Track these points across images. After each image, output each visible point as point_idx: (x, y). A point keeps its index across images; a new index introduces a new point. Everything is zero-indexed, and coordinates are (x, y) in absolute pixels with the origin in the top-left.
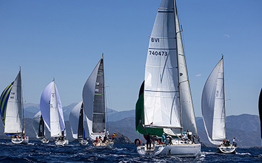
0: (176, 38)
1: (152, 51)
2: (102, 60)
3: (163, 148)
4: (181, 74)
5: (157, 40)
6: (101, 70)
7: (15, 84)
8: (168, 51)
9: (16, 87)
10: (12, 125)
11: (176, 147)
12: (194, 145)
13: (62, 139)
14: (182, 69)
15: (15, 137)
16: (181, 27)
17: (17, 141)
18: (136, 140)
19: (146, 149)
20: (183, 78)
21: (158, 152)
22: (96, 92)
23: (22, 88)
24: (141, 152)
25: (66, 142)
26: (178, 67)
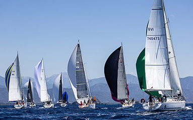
0: (165, 27)
1: (149, 37)
2: (79, 45)
3: (161, 104)
4: (170, 53)
5: (152, 29)
6: (79, 52)
7: (15, 64)
8: (159, 37)
9: (16, 67)
10: (14, 95)
11: (170, 103)
12: (181, 102)
13: (49, 103)
14: (170, 49)
15: (17, 103)
16: (168, 19)
17: (19, 106)
18: (142, 100)
19: (149, 106)
20: (171, 55)
21: (157, 107)
22: (77, 69)
23: (20, 67)
24: (146, 108)
25: (52, 105)
26: (167, 48)
